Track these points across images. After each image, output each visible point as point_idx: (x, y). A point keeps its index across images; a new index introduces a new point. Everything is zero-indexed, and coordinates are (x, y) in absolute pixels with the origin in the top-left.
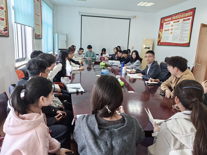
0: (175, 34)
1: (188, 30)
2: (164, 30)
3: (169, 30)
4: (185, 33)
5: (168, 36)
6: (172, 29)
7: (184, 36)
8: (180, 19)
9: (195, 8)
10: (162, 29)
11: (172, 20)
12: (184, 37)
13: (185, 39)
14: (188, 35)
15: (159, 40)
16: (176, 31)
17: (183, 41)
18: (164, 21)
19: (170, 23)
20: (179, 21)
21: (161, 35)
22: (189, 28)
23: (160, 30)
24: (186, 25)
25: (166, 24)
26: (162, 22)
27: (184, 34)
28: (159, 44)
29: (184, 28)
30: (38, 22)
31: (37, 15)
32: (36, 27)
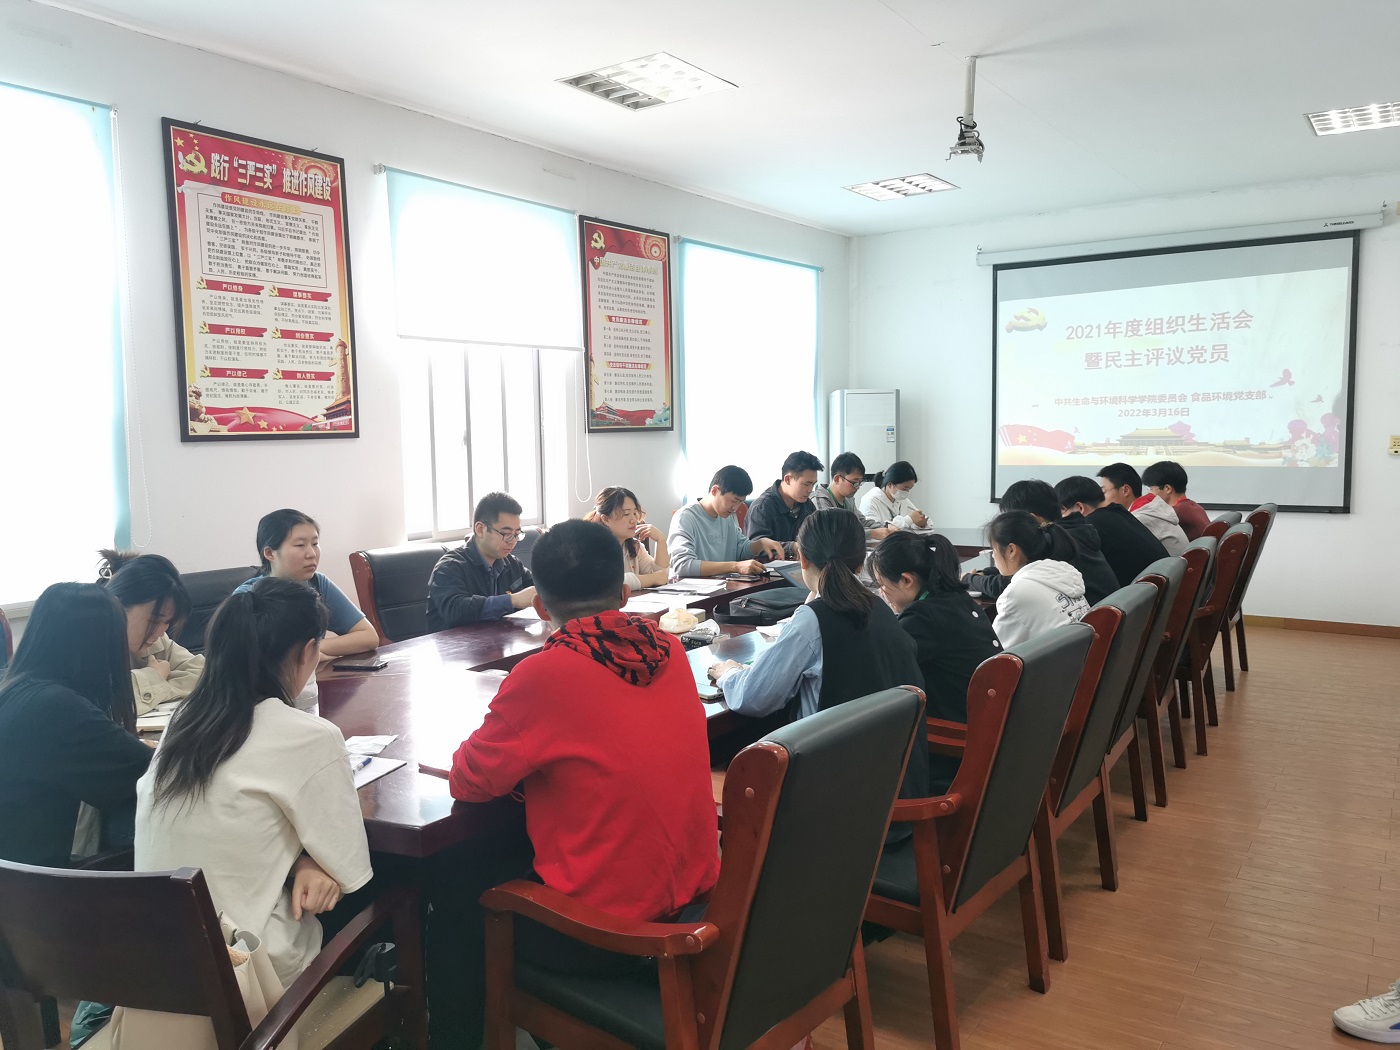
30: (635, 351)
31: (628, 320)
32: (608, 379)
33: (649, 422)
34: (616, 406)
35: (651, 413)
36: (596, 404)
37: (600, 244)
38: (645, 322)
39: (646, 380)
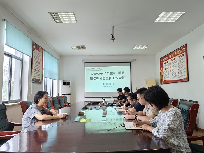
0: (174, 71)
1: (184, 65)
2: (164, 69)
3: (168, 68)
4: (182, 68)
5: (169, 74)
6: (170, 67)
7: (182, 71)
8: (175, 56)
9: (187, 44)
10: (162, 68)
11: (169, 59)
12: (183, 73)
13: (183, 74)
14: (186, 70)
15: (161, 79)
16: (174, 68)
17: (182, 76)
18: (163, 61)
19: (168, 62)
20: (175, 59)
21: (162, 75)
22: (185, 63)
23: (160, 69)
24: (182, 61)
25: (165, 63)
26: (161, 62)
27: (182, 70)
28: (162, 83)
29: (181, 64)
30: (38, 68)
31: (37, 62)
32: (35, 72)
33: (39, 81)
34: (35, 78)
35: (39, 80)
36: (32, 77)
37: (34, 47)
38: (39, 63)
39: (39, 74)
